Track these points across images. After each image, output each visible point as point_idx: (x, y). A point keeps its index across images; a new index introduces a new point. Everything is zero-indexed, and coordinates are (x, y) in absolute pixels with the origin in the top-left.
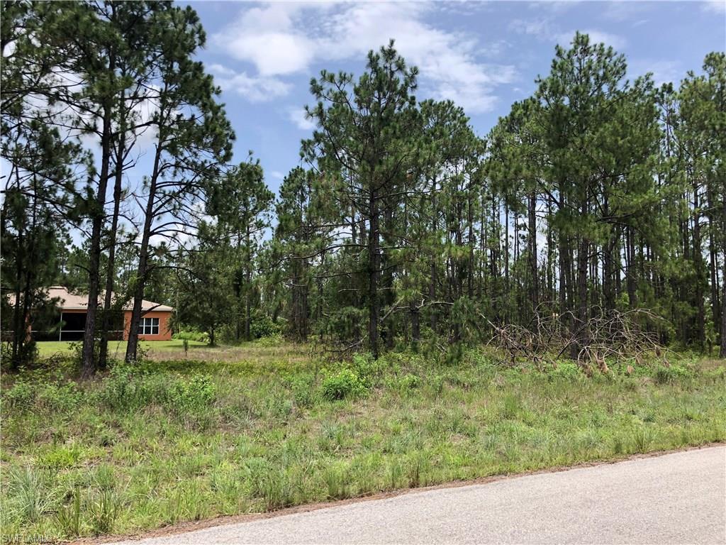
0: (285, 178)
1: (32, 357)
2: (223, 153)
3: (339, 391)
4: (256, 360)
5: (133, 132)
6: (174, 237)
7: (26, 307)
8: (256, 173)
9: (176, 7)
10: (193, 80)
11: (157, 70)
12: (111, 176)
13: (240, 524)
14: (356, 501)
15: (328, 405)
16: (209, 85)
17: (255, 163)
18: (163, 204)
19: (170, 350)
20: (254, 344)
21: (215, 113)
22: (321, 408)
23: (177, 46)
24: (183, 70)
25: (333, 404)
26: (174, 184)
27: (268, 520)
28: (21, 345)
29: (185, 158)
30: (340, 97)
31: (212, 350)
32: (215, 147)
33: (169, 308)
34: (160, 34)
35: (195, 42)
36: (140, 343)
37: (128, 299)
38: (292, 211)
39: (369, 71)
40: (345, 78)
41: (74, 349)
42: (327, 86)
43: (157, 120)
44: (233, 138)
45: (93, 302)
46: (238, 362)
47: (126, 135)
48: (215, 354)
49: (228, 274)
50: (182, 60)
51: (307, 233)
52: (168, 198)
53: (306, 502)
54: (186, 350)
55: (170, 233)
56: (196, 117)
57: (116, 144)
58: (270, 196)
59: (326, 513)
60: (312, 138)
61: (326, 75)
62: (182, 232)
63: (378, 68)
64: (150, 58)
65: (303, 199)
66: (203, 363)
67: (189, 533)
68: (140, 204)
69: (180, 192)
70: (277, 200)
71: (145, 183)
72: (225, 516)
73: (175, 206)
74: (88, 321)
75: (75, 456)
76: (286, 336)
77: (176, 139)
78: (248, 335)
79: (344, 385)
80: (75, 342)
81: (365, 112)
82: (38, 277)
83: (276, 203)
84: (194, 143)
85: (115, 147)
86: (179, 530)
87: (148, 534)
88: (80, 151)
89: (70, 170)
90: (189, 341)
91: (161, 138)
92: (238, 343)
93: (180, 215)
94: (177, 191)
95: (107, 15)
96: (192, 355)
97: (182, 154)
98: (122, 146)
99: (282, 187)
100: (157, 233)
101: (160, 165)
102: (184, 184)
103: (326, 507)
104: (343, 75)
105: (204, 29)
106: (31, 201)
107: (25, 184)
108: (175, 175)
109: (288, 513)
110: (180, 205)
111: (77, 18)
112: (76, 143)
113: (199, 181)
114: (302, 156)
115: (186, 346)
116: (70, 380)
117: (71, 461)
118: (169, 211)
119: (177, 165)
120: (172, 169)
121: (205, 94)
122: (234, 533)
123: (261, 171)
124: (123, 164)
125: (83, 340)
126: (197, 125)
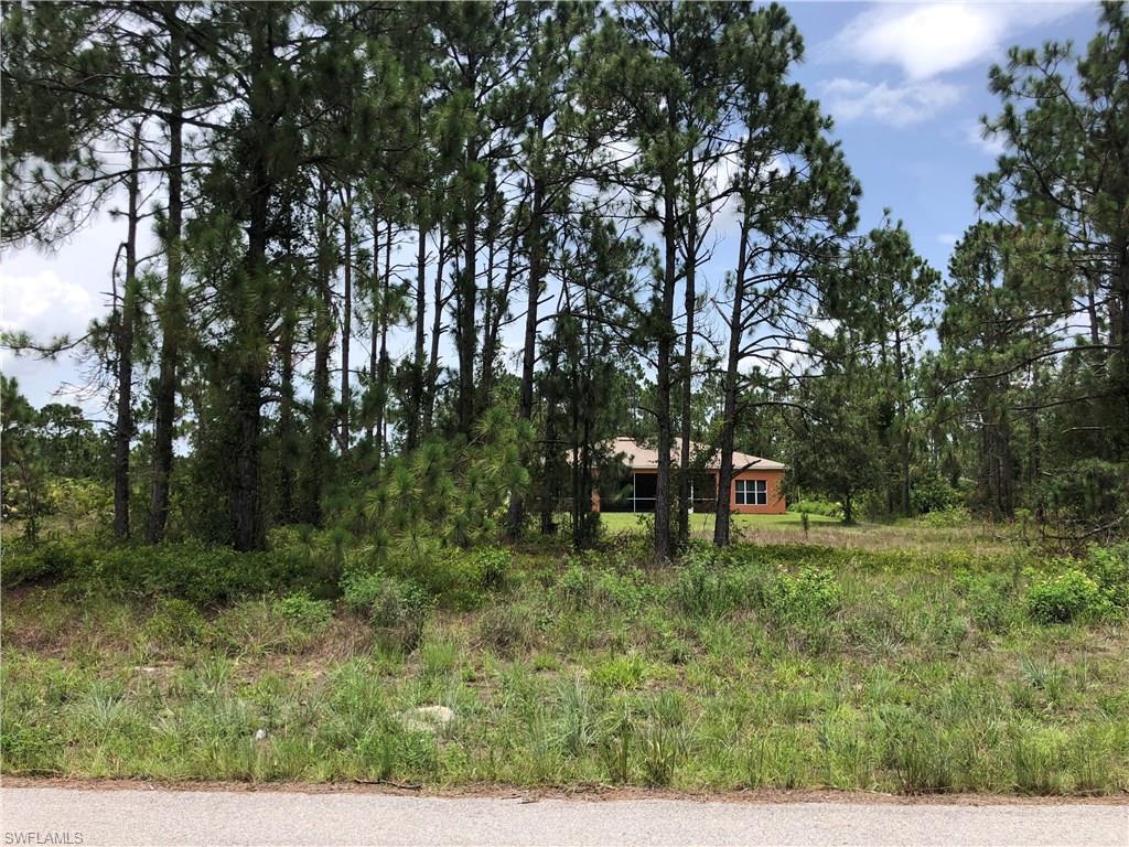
0: (958, 243)
1: (596, 534)
2: (843, 219)
3: (1060, 607)
4: (919, 548)
5: (709, 209)
6: (774, 359)
7: (585, 466)
8: (898, 243)
9: (757, 10)
10: (788, 114)
11: (734, 112)
12: (679, 278)
13: (854, 806)
14: (1069, 803)
15: (1038, 630)
16: (813, 117)
17: (896, 228)
18: (756, 310)
19: (783, 528)
20: (917, 521)
21: (826, 159)
22: (1023, 633)
23: (759, 68)
24: (772, 103)
25: (1047, 631)
26: (770, 277)
27: (902, 808)
28: (582, 517)
29: (785, 236)
30: (1048, 89)
31: (847, 531)
32: (829, 211)
33: (780, 465)
34: (734, 57)
35: (788, 56)
36: (733, 516)
37: (712, 452)
38: (973, 297)
39: (1105, 28)
40: (1055, 52)
41: (645, 524)
42: (1021, 74)
43: (739, 186)
44: (857, 192)
45: (664, 459)
46: (885, 549)
47: (698, 214)
48: (853, 537)
49: (868, 409)
50: (770, 87)
51: (1001, 331)
52: (761, 300)
53: (973, 789)
54: (806, 528)
55: (768, 353)
56: (797, 170)
57: (685, 231)
58: (929, 278)
59: (1009, 813)
60: (995, 169)
61: (1019, 56)
62: (786, 349)
63: (1122, 19)
64: (723, 96)
65: (990, 276)
66: (830, 551)
67: (775, 805)
68: (722, 314)
69: (779, 288)
70: (945, 283)
71: (728, 281)
72: (833, 789)
73: (773, 311)
74: (660, 484)
75: (636, 672)
76: (974, 510)
77: (766, 210)
78: (908, 506)
79: (1069, 599)
80: (645, 514)
81: (1103, 104)
82: (596, 426)
83: (944, 288)
84: (797, 210)
85: (683, 236)
86: (761, 799)
87: (716, 796)
88: (642, 248)
89: (631, 277)
90: (810, 516)
91: (746, 212)
92: (890, 521)
93: (780, 323)
94: (774, 288)
95: (662, 49)
96: (814, 538)
97: (780, 231)
98: (693, 232)
99: (953, 259)
100: (748, 354)
101: (748, 252)
102: (785, 276)
103: (1010, 803)
104: (1051, 48)
105: (799, 32)
106: (585, 325)
107: (580, 302)
108: (771, 264)
109: (940, 803)
110: (782, 308)
111: (623, 63)
112: (635, 237)
113: (808, 268)
114: (980, 202)
115: (805, 523)
116: (635, 568)
117: (630, 678)
118: (765, 319)
119: (773, 249)
120: (767, 255)
121: (806, 132)
122: (844, 818)
123: (906, 239)
124: (697, 258)
125: (655, 512)
126: (800, 182)
